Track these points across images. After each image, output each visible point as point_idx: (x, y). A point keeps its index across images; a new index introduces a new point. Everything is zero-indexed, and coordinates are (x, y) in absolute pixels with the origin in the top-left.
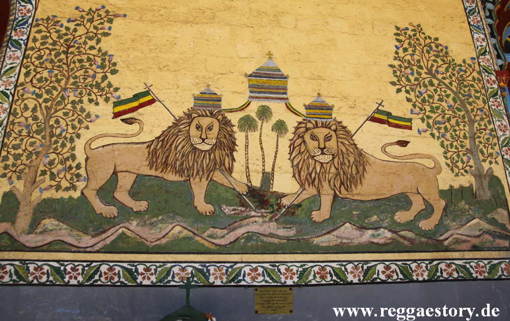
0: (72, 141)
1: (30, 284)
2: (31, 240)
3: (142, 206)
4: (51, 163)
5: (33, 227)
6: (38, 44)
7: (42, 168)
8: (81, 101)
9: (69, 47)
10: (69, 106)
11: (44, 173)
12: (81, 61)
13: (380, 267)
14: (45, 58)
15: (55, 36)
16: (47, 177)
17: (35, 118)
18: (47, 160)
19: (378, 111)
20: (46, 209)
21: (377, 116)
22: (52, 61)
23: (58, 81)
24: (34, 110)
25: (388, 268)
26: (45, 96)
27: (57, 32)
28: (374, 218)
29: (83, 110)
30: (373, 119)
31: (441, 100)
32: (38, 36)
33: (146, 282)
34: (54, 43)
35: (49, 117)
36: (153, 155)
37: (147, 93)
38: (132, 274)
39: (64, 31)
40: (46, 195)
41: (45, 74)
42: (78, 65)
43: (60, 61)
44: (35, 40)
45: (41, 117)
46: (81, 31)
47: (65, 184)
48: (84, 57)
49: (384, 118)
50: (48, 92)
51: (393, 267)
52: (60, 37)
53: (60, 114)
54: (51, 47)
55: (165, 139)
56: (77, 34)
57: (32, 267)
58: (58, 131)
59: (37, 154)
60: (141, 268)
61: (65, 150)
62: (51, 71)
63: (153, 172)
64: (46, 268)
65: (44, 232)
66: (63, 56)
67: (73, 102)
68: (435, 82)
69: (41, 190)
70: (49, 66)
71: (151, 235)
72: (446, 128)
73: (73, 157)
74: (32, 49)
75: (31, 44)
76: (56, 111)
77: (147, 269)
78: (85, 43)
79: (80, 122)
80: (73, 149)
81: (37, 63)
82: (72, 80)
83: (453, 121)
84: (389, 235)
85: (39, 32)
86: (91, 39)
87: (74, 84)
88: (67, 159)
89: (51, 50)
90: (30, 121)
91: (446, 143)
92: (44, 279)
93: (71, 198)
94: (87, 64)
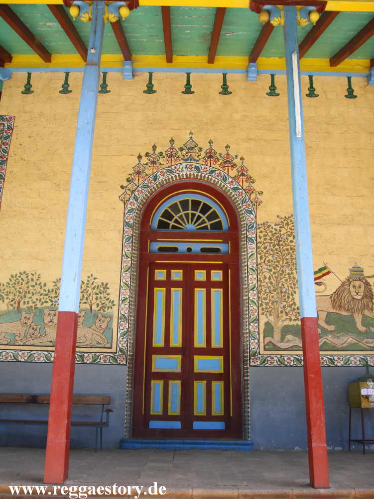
0: (292, 295)
1: (286, 366)
2: (283, 345)
3: (332, 328)
4: (284, 307)
5: (282, 339)
6: (262, 240)
7: (280, 310)
8: (292, 273)
9: (279, 241)
10: (287, 276)
11: (282, 312)
12: (287, 250)
14: (268, 248)
15: (270, 234)
16: (284, 314)
17: (271, 283)
18: (282, 306)
20: (286, 330)
22: (272, 250)
23: (278, 262)
24: (270, 278)
26: (273, 270)
27: (271, 232)
29: (294, 278)
32: (261, 235)
33: (339, 365)
34: (271, 239)
35: (278, 282)
36: (333, 302)
37: (325, 268)
38: (332, 361)
39: (274, 232)
40: (286, 323)
41: (270, 258)
42: (286, 252)
43: (276, 250)
44: (260, 237)
45: (274, 282)
46: (283, 231)
47: (293, 318)
48: (289, 247)
50: (274, 268)
52: (273, 235)
53: (283, 280)
54: (269, 241)
55: (338, 293)
56: (282, 233)
57: (286, 358)
58: (284, 290)
59: (276, 302)
60: (336, 358)
61: (290, 300)
62: (273, 256)
63: (334, 311)
64: (292, 358)
65: (288, 341)
66: (277, 247)
67: (288, 274)
69: (283, 321)
70: (271, 253)
71: (338, 342)
73: (295, 304)
74: (260, 243)
75: (259, 240)
76: (281, 279)
77: (339, 358)
78: (287, 239)
79: (294, 285)
80: (293, 299)
81: (264, 251)
82: (285, 261)
85: (261, 232)
86: (290, 236)
87: (287, 263)
88: (292, 305)
89: (270, 243)
90: (269, 285)
92: (292, 363)
93: (297, 325)
94: (291, 252)
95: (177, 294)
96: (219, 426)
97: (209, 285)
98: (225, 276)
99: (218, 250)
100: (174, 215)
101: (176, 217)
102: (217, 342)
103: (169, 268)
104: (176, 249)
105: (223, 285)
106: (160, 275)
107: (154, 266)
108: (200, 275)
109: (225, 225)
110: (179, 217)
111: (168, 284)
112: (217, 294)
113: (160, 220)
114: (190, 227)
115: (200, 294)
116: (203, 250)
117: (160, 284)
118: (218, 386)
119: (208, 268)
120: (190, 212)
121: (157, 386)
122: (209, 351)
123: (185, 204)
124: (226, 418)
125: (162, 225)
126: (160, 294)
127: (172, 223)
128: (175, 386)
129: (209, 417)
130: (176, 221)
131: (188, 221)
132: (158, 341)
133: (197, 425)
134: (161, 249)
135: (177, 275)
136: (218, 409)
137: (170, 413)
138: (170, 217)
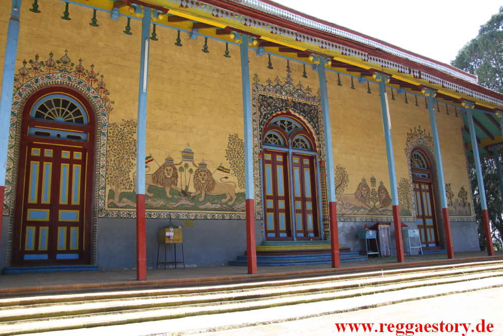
0: (128, 173)
1: (121, 218)
2: (120, 205)
3: (152, 195)
4: (123, 180)
5: (120, 200)
6: (111, 135)
7: (120, 182)
8: (129, 159)
9: (122, 137)
10: (126, 160)
11: (121, 183)
12: (127, 143)
13: (216, 215)
14: (115, 141)
15: (117, 131)
16: (122, 185)
17: (115, 164)
18: (121, 179)
19: (220, 166)
20: (123, 195)
21: (220, 168)
22: (117, 142)
23: (121, 150)
24: (114, 161)
25: (218, 215)
26: (117, 156)
27: (117, 130)
28: (216, 201)
29: (130, 162)
30: (219, 169)
31: (240, 163)
32: (111, 131)
33: (154, 218)
34: (117, 135)
35: (119, 164)
36: (154, 179)
37: (150, 157)
38: (150, 215)
39: (120, 130)
40: (122, 191)
41: (116, 147)
42: (127, 144)
43: (120, 142)
44: (110, 133)
45: (116, 163)
46: (126, 130)
47: (128, 187)
48: (128, 141)
49: (222, 169)
50: (118, 154)
51: (220, 215)
52: (119, 132)
53: (123, 163)
54: (116, 136)
55: (157, 173)
56: (125, 131)
57: (121, 213)
58: (123, 169)
59: (118, 177)
60: (152, 213)
61: (127, 175)
62: (118, 147)
63: (154, 184)
64: (125, 213)
65: (123, 202)
66: (121, 140)
67: (127, 159)
68: (239, 157)
69: (121, 189)
70: (117, 144)
71: (154, 204)
72: (240, 174)
73: (129, 179)
74: (110, 136)
75: (109, 135)
76: (122, 162)
77: (154, 214)
78: (128, 135)
79: (130, 166)
80: (129, 175)
81: (112, 142)
82: (125, 150)
83: (242, 171)
84: (219, 206)
85: (111, 129)
86: (130, 134)
87: (126, 151)
88: (127, 179)
89: (116, 138)
90: (114, 165)
91: (239, 178)
92: (125, 216)
93: (130, 192)
94: (130, 144)
95: (48, 167)
96: (75, 256)
97: (71, 161)
98: (84, 156)
99: (79, 138)
100: (48, 109)
101: (50, 111)
102: (76, 201)
103: (43, 147)
104: (48, 134)
105: (82, 162)
106: (36, 152)
107: (32, 146)
108: (65, 155)
109: (86, 121)
110: (52, 111)
111: (42, 159)
112: (77, 168)
113: (37, 112)
114: (60, 119)
115: (65, 168)
116: (69, 137)
117: (35, 159)
118: (74, 230)
119: (72, 150)
120: (61, 108)
121: (31, 231)
122: (69, 207)
123: (57, 102)
124: (80, 251)
125: (38, 115)
126: (35, 166)
127: (46, 115)
128: (44, 231)
129: (68, 251)
130: (50, 114)
131: (59, 115)
132: (33, 198)
133: (59, 257)
134: (37, 133)
135: (49, 153)
136: (74, 245)
137: (40, 249)
138: (46, 110)
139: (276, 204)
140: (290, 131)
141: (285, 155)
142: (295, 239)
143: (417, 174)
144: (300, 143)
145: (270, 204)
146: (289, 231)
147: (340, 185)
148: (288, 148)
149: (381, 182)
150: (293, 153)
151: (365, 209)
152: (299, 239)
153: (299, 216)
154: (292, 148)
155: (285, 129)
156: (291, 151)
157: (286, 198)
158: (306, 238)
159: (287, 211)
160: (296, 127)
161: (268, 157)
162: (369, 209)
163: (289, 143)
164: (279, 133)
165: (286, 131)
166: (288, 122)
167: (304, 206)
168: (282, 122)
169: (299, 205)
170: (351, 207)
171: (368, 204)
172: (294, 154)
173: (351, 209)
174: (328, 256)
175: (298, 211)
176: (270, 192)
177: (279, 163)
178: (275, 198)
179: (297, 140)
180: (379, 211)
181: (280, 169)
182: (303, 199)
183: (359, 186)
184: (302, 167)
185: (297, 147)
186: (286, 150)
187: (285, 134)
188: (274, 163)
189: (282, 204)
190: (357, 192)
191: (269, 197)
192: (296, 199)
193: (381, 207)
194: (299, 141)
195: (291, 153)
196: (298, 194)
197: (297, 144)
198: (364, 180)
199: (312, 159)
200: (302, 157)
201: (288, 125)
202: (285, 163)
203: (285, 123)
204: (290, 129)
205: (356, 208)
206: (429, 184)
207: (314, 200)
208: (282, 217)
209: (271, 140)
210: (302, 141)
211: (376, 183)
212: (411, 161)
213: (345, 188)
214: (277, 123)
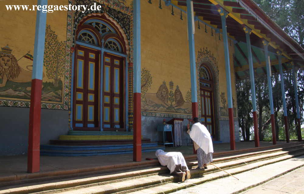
13: (19, 103)
19: (28, 54)
21: (27, 56)
25: (22, 103)
28: (20, 88)
30: (25, 57)
31: (50, 54)
49: (30, 57)
51: (23, 103)
68: (50, 47)
72: (49, 64)
83: (52, 62)
84: (24, 93)
91: (48, 68)
139: (85, 97)
140: (104, 34)
141: (98, 53)
142: (102, 129)
143: (202, 84)
144: (112, 45)
145: (80, 96)
146: (96, 122)
147: (144, 85)
148: (101, 47)
149: (178, 86)
150: (104, 52)
151: (164, 107)
152: (105, 130)
153: (107, 110)
154: (104, 48)
155: (99, 31)
156: (103, 50)
157: (96, 92)
158: (112, 129)
159: (96, 104)
160: (110, 31)
161: (81, 53)
162: (167, 107)
163: (101, 43)
164: (93, 33)
165: (101, 32)
166: (102, 25)
167: (112, 100)
168: (97, 24)
169: (107, 99)
170: (152, 105)
171: (166, 103)
172: (106, 54)
173: (153, 106)
174: (130, 147)
175: (106, 105)
176: (80, 85)
177: (92, 60)
178: (86, 91)
179: (110, 43)
180: (175, 109)
181: (92, 65)
182: (112, 95)
183: (160, 87)
184: (112, 66)
185: (109, 48)
186: (99, 49)
187: (99, 34)
188: (86, 60)
189: (91, 98)
190: (158, 92)
191: (79, 90)
192: (105, 94)
193: (176, 106)
194: (111, 44)
195: (103, 52)
196: (108, 90)
197: (109, 46)
198: (164, 83)
199: (122, 60)
200: (113, 57)
201: (102, 28)
202: (96, 61)
203: (100, 25)
204: (104, 31)
205: (157, 105)
206: (211, 92)
207: (122, 95)
208: (91, 109)
209: (86, 38)
210: (114, 44)
211: (174, 87)
212: (200, 73)
213: (149, 88)
214: (92, 24)
